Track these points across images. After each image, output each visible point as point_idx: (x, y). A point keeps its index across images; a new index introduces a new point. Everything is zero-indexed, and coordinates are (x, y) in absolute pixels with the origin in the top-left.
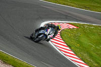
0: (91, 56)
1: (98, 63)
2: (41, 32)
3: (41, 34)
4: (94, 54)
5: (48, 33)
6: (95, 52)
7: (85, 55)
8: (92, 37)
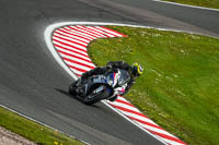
0: (155, 98)
1: (169, 112)
2: (99, 79)
3: (98, 85)
4: (161, 93)
5: (115, 82)
6: (163, 88)
7: (142, 94)
8: (157, 56)
